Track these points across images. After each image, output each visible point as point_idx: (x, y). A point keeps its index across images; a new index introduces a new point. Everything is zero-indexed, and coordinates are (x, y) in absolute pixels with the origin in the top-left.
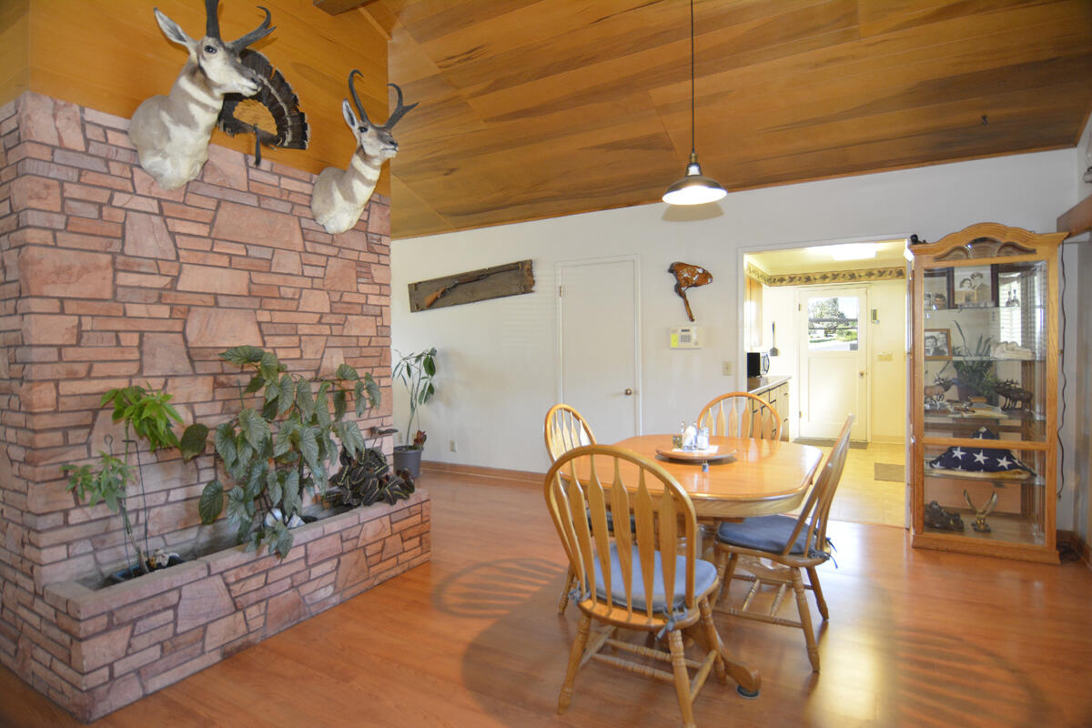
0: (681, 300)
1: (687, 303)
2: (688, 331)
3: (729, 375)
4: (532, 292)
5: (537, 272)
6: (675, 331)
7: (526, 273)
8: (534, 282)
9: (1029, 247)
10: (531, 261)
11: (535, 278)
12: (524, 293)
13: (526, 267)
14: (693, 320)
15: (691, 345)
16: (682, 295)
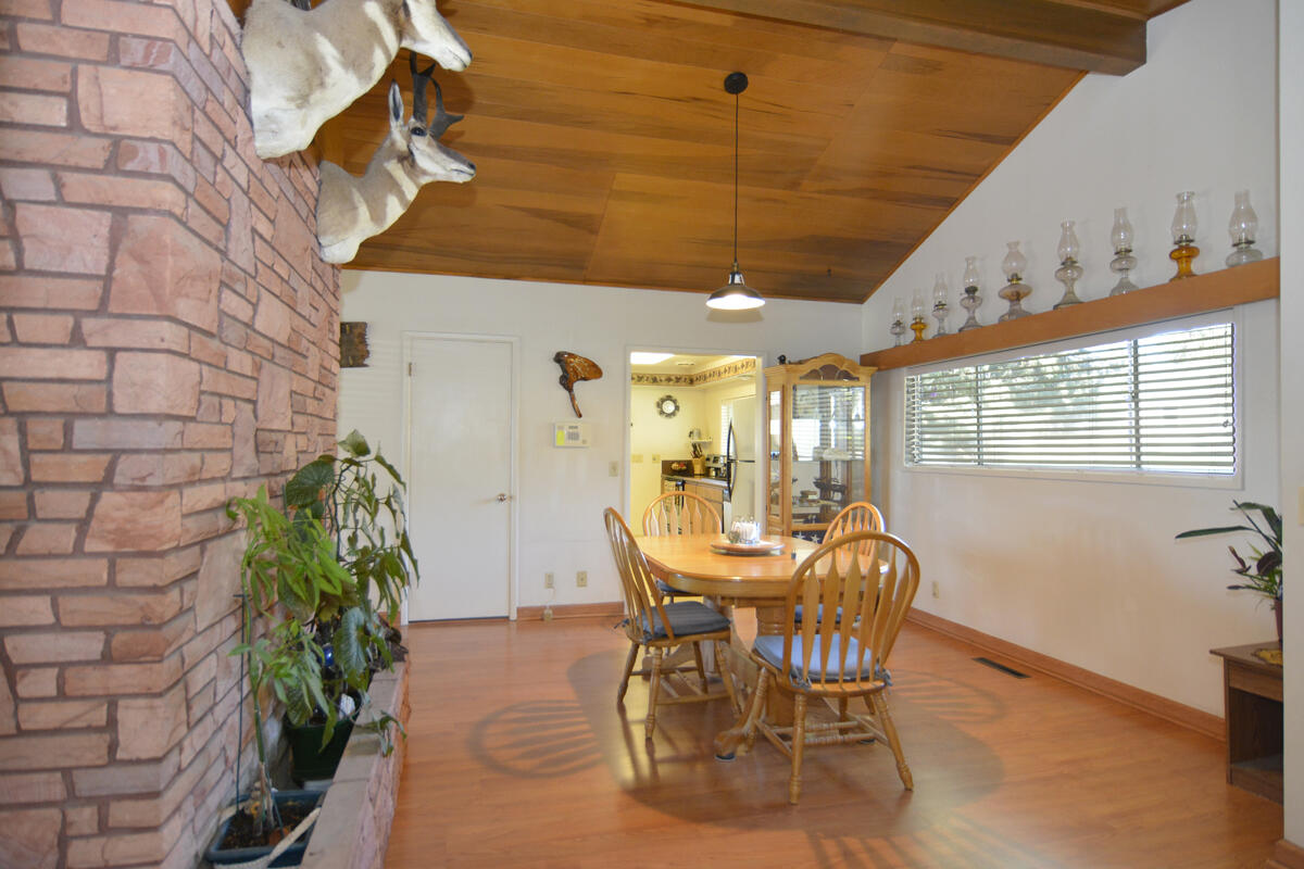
0: (566, 393)
1: (573, 399)
2: (576, 427)
3: (616, 475)
4: (366, 366)
5: (373, 340)
6: (561, 428)
7: (356, 340)
8: (368, 352)
9: (855, 375)
10: (365, 324)
11: (369, 348)
12: (351, 366)
13: (357, 331)
14: (580, 416)
15: (579, 443)
16: (569, 389)
